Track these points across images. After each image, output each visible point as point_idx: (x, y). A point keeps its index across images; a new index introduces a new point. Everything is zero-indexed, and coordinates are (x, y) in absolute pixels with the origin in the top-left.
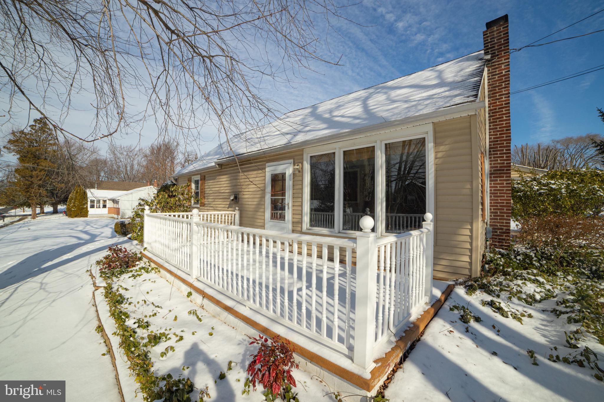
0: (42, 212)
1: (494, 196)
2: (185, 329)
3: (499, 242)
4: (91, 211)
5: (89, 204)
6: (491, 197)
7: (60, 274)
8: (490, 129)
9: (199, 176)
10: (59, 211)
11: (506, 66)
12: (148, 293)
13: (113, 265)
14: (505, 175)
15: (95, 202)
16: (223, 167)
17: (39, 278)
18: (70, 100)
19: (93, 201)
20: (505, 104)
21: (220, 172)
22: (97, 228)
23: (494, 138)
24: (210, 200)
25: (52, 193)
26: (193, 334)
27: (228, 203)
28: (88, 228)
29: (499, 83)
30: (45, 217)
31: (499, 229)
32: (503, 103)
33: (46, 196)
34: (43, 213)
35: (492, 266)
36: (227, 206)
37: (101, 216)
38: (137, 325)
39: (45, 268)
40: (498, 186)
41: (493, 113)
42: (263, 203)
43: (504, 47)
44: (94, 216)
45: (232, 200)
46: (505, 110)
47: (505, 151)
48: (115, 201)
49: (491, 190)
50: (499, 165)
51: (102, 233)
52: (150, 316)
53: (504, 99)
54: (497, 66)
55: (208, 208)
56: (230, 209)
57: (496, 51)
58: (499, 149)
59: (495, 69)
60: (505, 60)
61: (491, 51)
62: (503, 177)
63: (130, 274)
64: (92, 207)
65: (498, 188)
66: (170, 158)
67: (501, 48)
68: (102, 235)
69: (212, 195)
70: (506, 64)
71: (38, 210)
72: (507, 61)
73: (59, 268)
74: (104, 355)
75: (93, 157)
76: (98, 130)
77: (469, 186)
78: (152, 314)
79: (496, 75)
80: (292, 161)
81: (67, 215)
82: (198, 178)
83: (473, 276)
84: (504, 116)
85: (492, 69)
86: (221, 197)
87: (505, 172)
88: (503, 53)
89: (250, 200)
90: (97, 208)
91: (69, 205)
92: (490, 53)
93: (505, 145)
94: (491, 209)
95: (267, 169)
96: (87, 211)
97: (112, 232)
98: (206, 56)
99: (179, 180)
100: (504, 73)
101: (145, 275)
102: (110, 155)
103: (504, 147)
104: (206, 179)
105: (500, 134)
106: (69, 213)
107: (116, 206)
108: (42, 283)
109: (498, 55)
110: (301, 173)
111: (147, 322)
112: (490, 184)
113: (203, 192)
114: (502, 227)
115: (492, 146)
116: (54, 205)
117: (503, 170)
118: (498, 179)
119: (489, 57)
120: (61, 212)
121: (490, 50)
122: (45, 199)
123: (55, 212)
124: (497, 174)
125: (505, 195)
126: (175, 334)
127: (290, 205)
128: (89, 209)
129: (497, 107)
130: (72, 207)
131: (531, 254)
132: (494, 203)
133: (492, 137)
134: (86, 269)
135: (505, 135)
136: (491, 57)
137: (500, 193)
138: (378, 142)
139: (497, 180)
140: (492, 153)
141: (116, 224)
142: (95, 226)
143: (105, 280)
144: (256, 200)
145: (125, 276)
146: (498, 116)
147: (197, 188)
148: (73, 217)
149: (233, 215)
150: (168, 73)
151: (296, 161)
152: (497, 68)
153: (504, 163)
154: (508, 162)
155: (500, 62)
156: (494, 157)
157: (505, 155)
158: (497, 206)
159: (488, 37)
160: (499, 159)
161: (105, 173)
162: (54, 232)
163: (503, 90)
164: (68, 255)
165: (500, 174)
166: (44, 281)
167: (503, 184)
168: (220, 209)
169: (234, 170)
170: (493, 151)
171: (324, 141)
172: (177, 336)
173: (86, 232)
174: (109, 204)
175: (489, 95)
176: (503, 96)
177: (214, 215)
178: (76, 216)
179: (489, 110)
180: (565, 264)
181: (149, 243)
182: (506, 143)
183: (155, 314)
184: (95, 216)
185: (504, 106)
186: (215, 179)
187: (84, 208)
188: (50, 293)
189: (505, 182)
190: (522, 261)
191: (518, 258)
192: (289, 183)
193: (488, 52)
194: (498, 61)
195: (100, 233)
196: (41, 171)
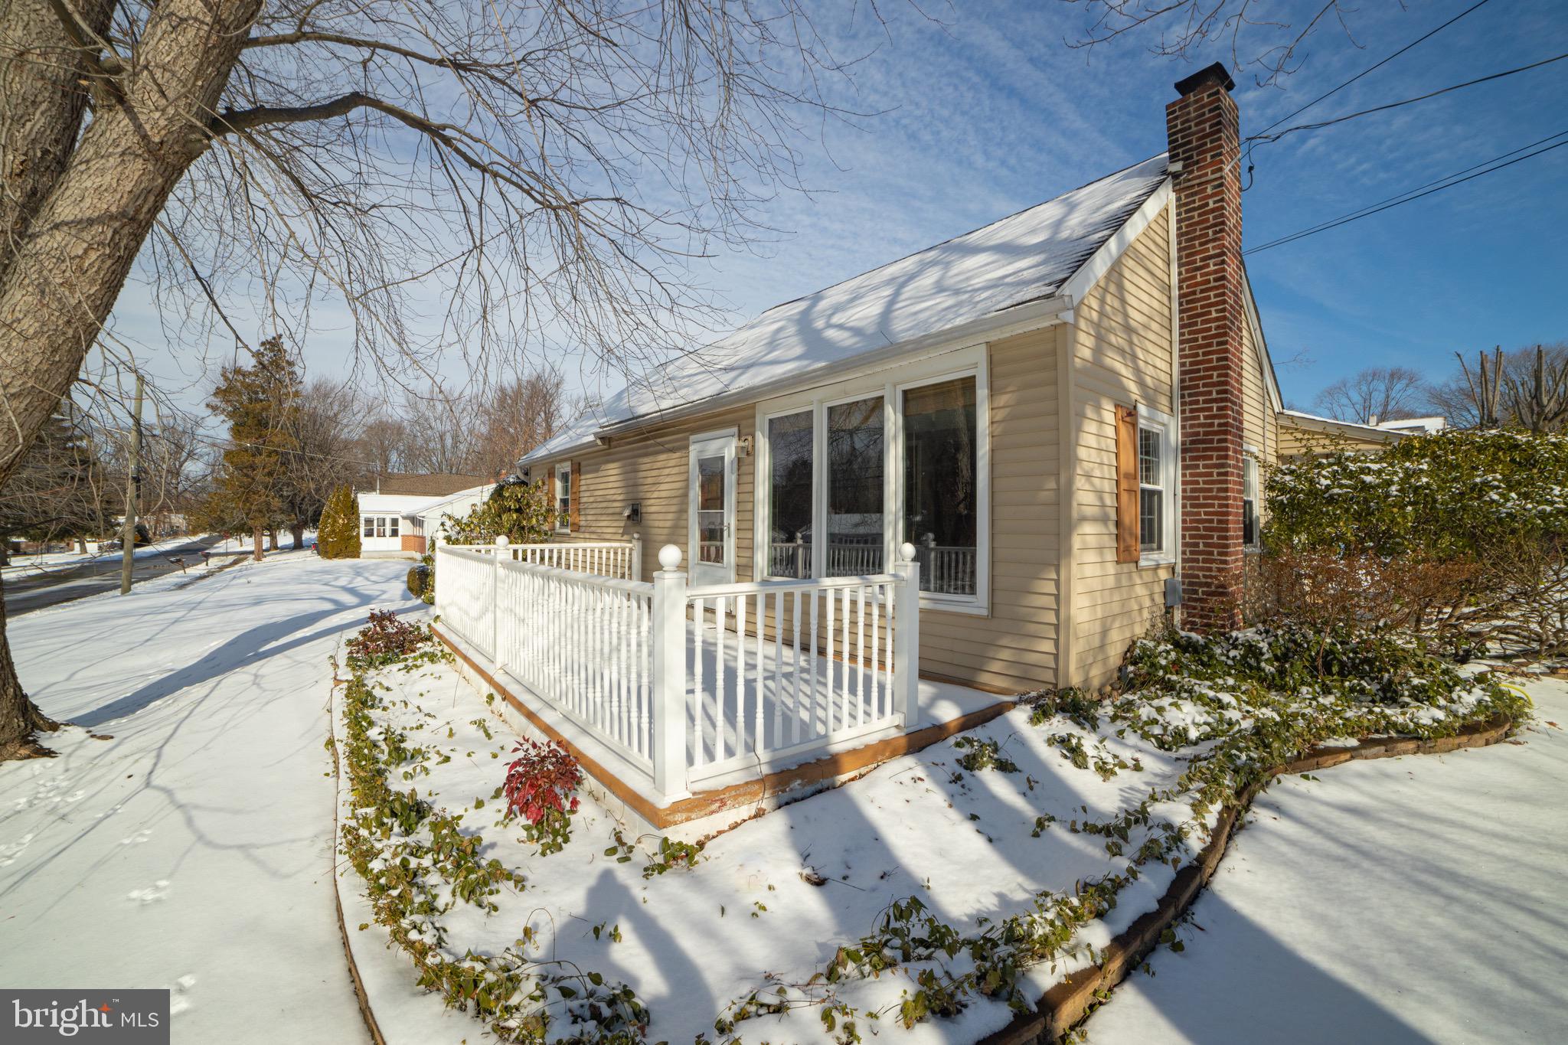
0: (274, 546)
1: (1192, 506)
2: (458, 748)
3: (1201, 617)
4: (367, 544)
5: (362, 530)
6: (1184, 506)
7: (288, 661)
8: (1181, 342)
9: (569, 463)
10: (304, 543)
11: (1215, 187)
12: (421, 695)
13: (371, 645)
14: (1215, 454)
15: (375, 522)
16: (613, 444)
17: (253, 668)
18: (308, 316)
19: (369, 522)
20: (1216, 280)
21: (609, 454)
22: (376, 582)
23: (1191, 364)
24: (589, 518)
25: (293, 505)
26: (469, 755)
27: (622, 524)
28: (359, 583)
29: (1201, 230)
30: (279, 557)
31: (1201, 585)
32: (1211, 278)
33: (280, 509)
34: (276, 548)
35: (1143, 668)
36: (621, 531)
37: (387, 555)
38: (382, 737)
39: (264, 652)
40: (1200, 479)
41: (1188, 302)
42: (682, 523)
43: (1212, 142)
44: (373, 554)
45: (629, 517)
46: (1216, 296)
47: (1214, 395)
48: (416, 521)
49: (1184, 491)
50: (1201, 430)
51: (384, 592)
52: (412, 729)
53: (1212, 268)
54: (1196, 189)
55: (587, 536)
56: (626, 537)
57: (1195, 153)
58: (1201, 389)
59: (1193, 194)
60: (1213, 173)
61: (1184, 153)
62: (1211, 458)
63: (401, 665)
64: (369, 534)
65: (1201, 486)
66: (542, 414)
67: (1206, 144)
68: (384, 597)
69: (595, 505)
70: (1216, 183)
71: (266, 542)
72: (1218, 175)
73: (287, 653)
74: (327, 775)
75: (371, 420)
76: (360, 373)
77: (1052, 485)
78: (414, 726)
79: (1194, 209)
80: (735, 430)
81: (319, 554)
82: (566, 467)
83: (1061, 686)
84: (1213, 309)
85: (1187, 196)
86: (610, 511)
87: (1215, 445)
88: (1209, 156)
89: (661, 517)
90: (378, 536)
91: (322, 531)
92: (1181, 156)
93: (1215, 379)
94: (1184, 537)
95: (691, 448)
96: (359, 545)
97: (404, 591)
98: (559, 207)
99: (533, 473)
100: (1211, 205)
101: (428, 667)
102: (407, 412)
103: (1214, 385)
104: (583, 469)
105: (1204, 354)
106: (323, 549)
107: (417, 531)
108: (256, 676)
109: (1198, 162)
110: (751, 458)
111: (401, 735)
112: (1184, 475)
113: (577, 501)
114: (1209, 580)
115: (1187, 384)
116: (296, 530)
117: (1211, 441)
118: (1201, 463)
119: (1177, 167)
120: (309, 547)
121: (1180, 150)
122: (279, 517)
123: (298, 546)
124: (1198, 450)
125: (1216, 502)
126: (438, 753)
127: (733, 528)
128: (363, 539)
129: (1198, 289)
130: (329, 535)
131: (1261, 645)
132: (1192, 521)
133: (1188, 360)
134: (328, 655)
135: (1214, 357)
136: (1184, 167)
137: (1205, 498)
138: (888, 387)
139: (1197, 466)
140: (1187, 399)
141: (411, 574)
142: (373, 578)
143: (354, 669)
144: (670, 516)
145: (394, 667)
146: (1199, 311)
147: (566, 491)
148: (329, 558)
149: (627, 551)
150: (481, 252)
151: (744, 431)
152: (1195, 194)
153: (1212, 425)
154: (1222, 421)
155: (1203, 179)
156: (1192, 411)
157: (1215, 405)
158: (1198, 529)
159: (1176, 118)
160: (1201, 414)
161: (399, 455)
162: (292, 588)
163: (1210, 245)
164: (306, 630)
165: (1205, 450)
166: (260, 673)
167: (1211, 474)
168: (608, 536)
169: (633, 450)
170: (1190, 395)
171: (790, 386)
172: (441, 755)
173: (352, 591)
174: (405, 528)
175: (1180, 258)
176: (1211, 262)
177: (592, 551)
178: (336, 556)
179: (1181, 296)
180: (1335, 669)
181: (443, 608)
182: (1219, 376)
183: (421, 726)
184: (375, 554)
185: (1212, 284)
186: (597, 471)
187: (352, 537)
188: (265, 691)
189: (1215, 471)
190: (1240, 661)
191: (1232, 653)
192: (730, 479)
193: (1178, 154)
194: (1200, 177)
195: (378, 593)
196: (269, 456)
